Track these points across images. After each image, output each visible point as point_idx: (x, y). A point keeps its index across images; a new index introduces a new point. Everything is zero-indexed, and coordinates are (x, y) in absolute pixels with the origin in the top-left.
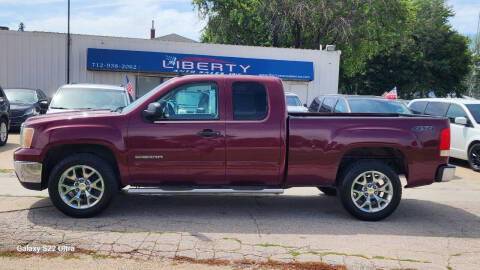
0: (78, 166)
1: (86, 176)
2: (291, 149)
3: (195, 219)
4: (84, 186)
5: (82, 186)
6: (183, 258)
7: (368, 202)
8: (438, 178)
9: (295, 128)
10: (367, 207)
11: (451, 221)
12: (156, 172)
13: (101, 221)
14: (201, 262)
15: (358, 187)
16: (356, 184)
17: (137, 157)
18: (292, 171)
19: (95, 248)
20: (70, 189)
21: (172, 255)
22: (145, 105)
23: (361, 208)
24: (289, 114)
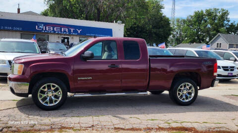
0: (49, 84)
1: (53, 89)
2: (151, 73)
3: (117, 109)
4: (51, 93)
5: (50, 94)
6: (119, 128)
7: (184, 97)
8: (212, 85)
9: (153, 63)
10: (183, 99)
11: (216, 104)
12: (89, 86)
13: (63, 112)
14: (128, 130)
15: (180, 90)
16: (179, 89)
17: (79, 78)
18: (151, 84)
19: (72, 126)
20: (44, 96)
21: (113, 127)
22: (83, 52)
23: (181, 100)
24: (150, 56)
